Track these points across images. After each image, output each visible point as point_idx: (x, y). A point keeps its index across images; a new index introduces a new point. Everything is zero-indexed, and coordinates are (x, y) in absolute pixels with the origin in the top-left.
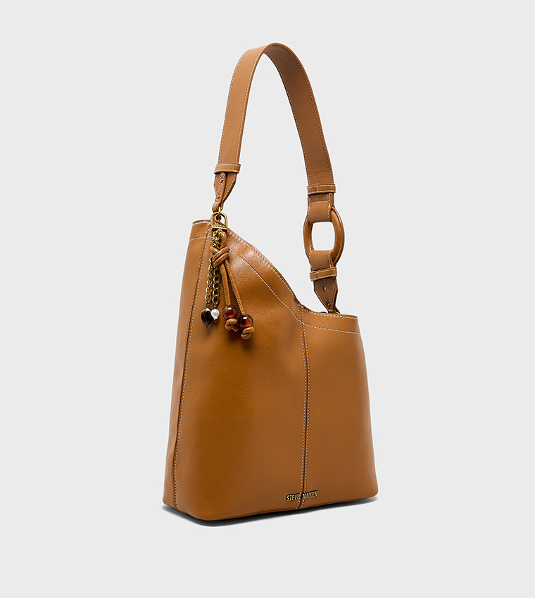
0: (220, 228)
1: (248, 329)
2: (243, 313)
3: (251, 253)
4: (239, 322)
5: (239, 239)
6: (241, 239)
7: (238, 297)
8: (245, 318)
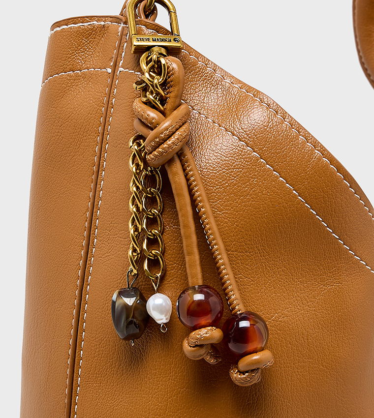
0: (157, 43)
1: (255, 357)
2: (240, 309)
3: (257, 116)
4: (226, 338)
5: (218, 75)
6: (225, 74)
7: (223, 259)
8: (244, 324)
